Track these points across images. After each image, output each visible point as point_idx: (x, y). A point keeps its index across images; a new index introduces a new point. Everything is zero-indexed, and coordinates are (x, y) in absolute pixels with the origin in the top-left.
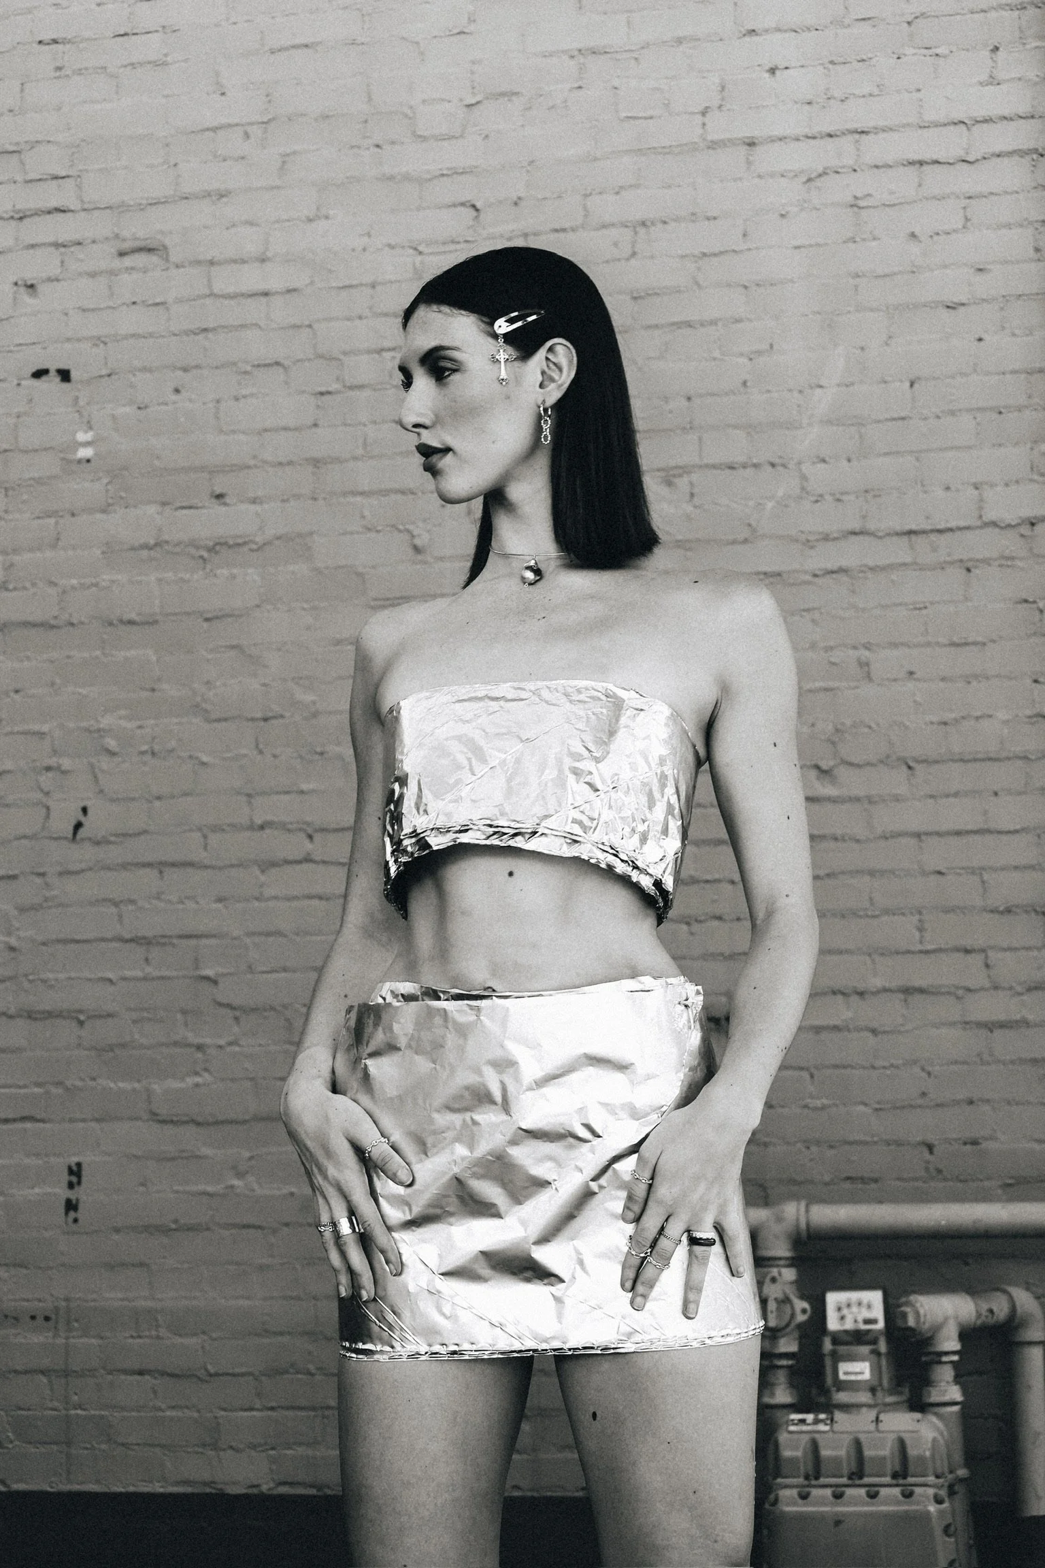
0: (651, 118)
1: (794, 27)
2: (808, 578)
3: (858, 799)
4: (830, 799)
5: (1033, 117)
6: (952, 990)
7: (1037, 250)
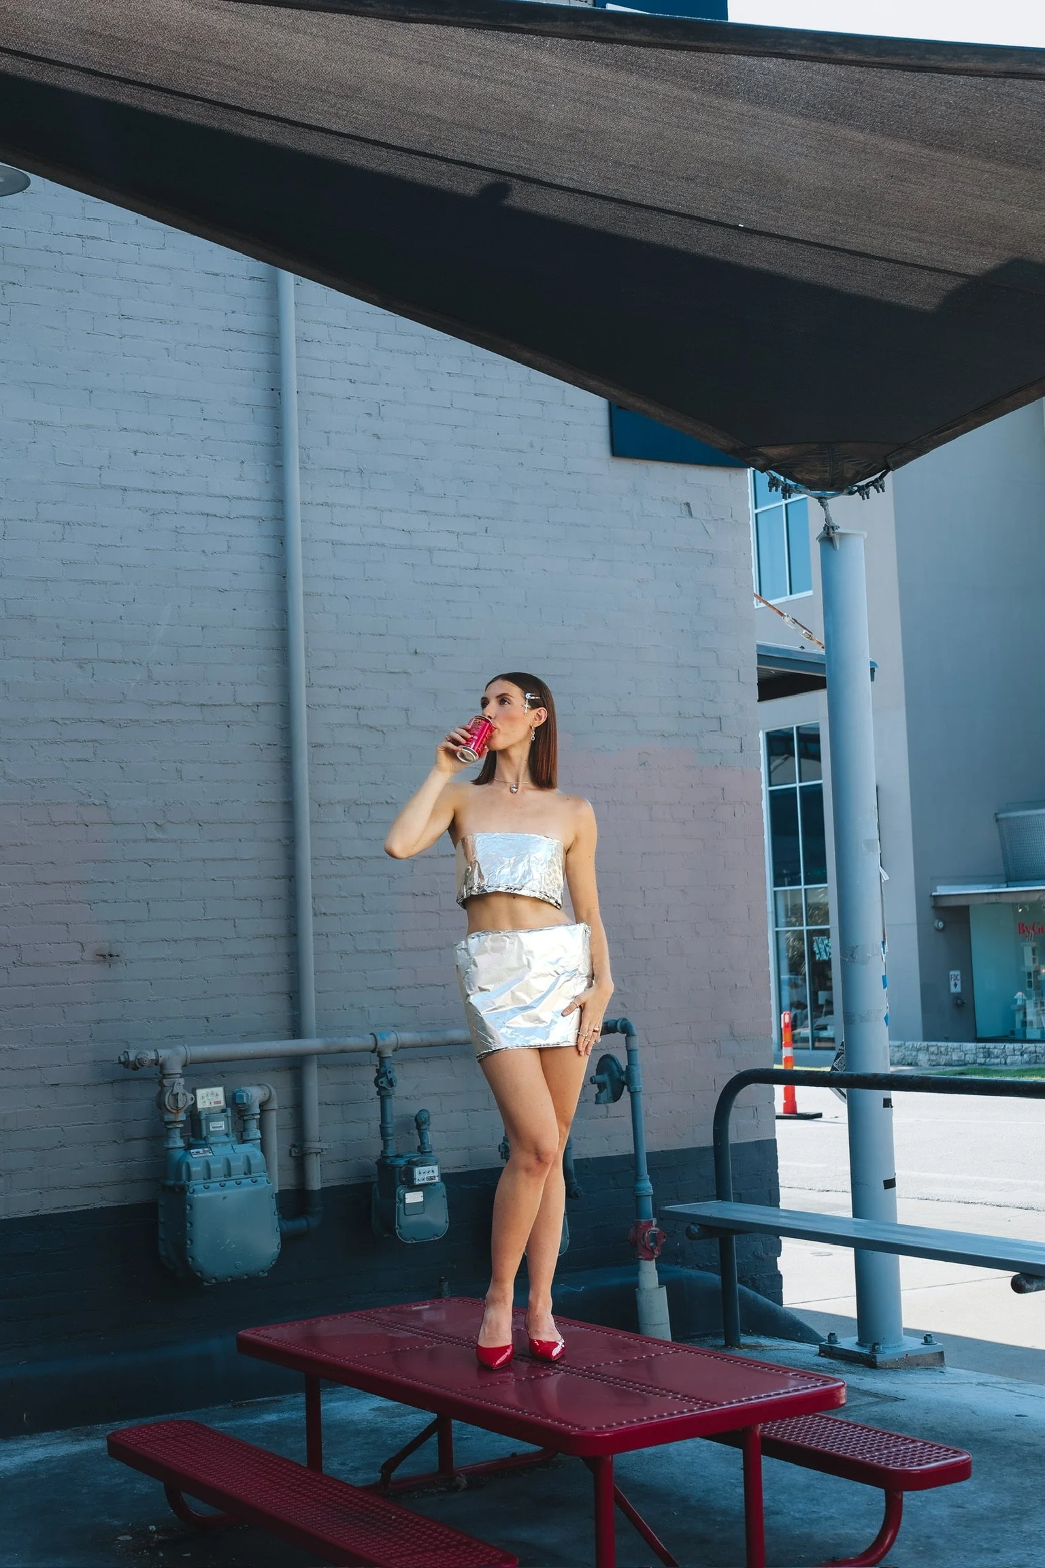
0: (73, 466)
1: (146, 431)
2: (152, 724)
3: (175, 841)
4: (161, 840)
5: (259, 500)
6: (219, 939)
7: (261, 568)
